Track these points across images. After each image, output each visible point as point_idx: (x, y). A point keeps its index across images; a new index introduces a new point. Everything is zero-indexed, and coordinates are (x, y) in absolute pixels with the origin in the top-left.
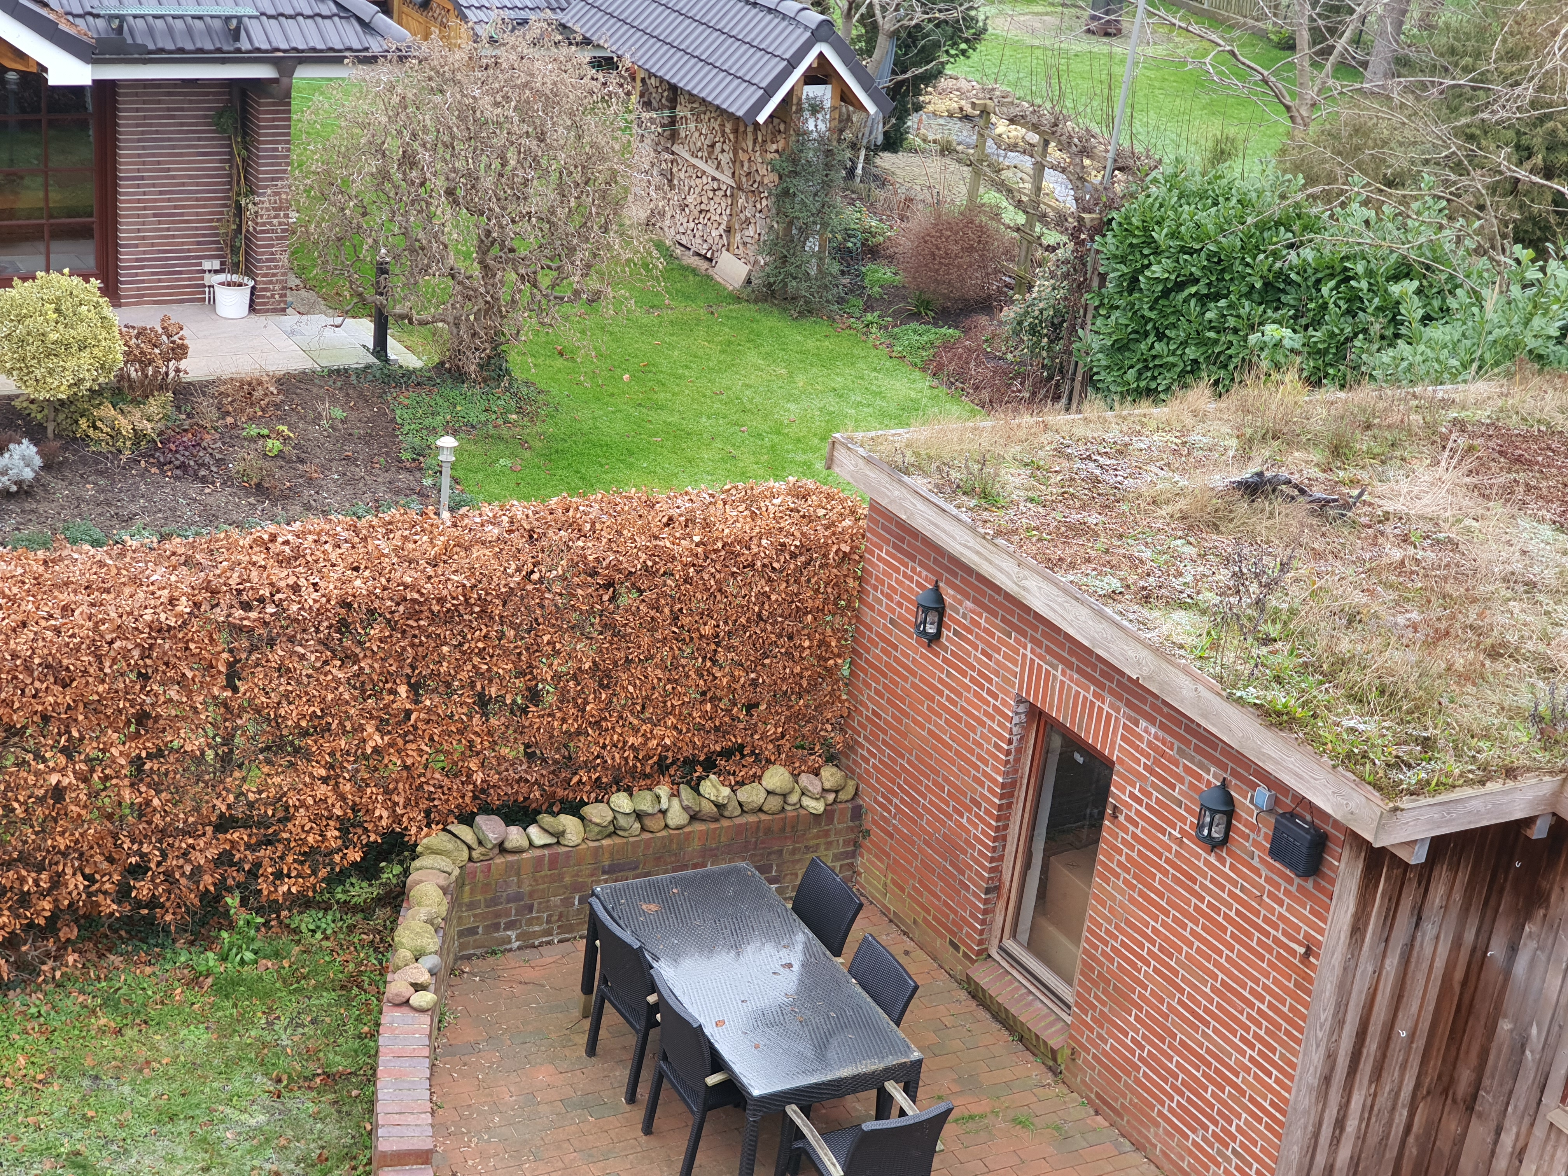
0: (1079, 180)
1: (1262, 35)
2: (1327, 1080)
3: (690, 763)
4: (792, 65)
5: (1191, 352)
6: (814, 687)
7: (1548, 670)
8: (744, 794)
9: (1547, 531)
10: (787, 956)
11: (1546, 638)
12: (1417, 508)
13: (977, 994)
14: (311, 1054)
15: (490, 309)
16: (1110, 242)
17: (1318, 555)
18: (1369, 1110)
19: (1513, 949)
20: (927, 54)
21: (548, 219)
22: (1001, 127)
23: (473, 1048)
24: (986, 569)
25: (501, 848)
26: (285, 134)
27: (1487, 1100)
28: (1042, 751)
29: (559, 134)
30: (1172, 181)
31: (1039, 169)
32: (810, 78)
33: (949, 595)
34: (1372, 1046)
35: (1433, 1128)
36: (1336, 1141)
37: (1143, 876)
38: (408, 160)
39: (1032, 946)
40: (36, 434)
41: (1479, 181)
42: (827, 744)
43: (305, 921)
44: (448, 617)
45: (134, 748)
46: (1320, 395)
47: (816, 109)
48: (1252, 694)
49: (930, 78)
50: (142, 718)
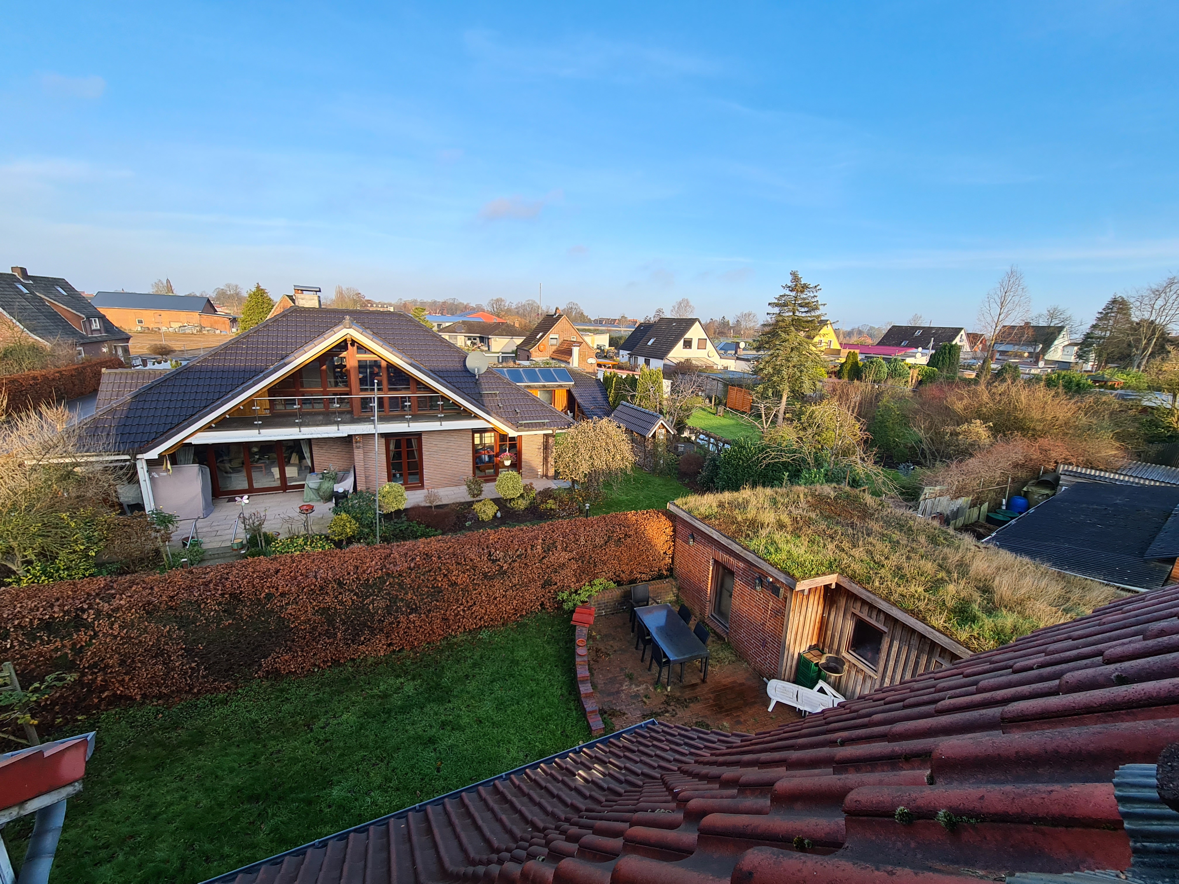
4: (656, 425)
24: (703, 529)
26: (554, 444)
27: (826, 650)
28: (719, 570)
32: (659, 428)
33: (695, 535)
37: (743, 598)
47: (661, 434)
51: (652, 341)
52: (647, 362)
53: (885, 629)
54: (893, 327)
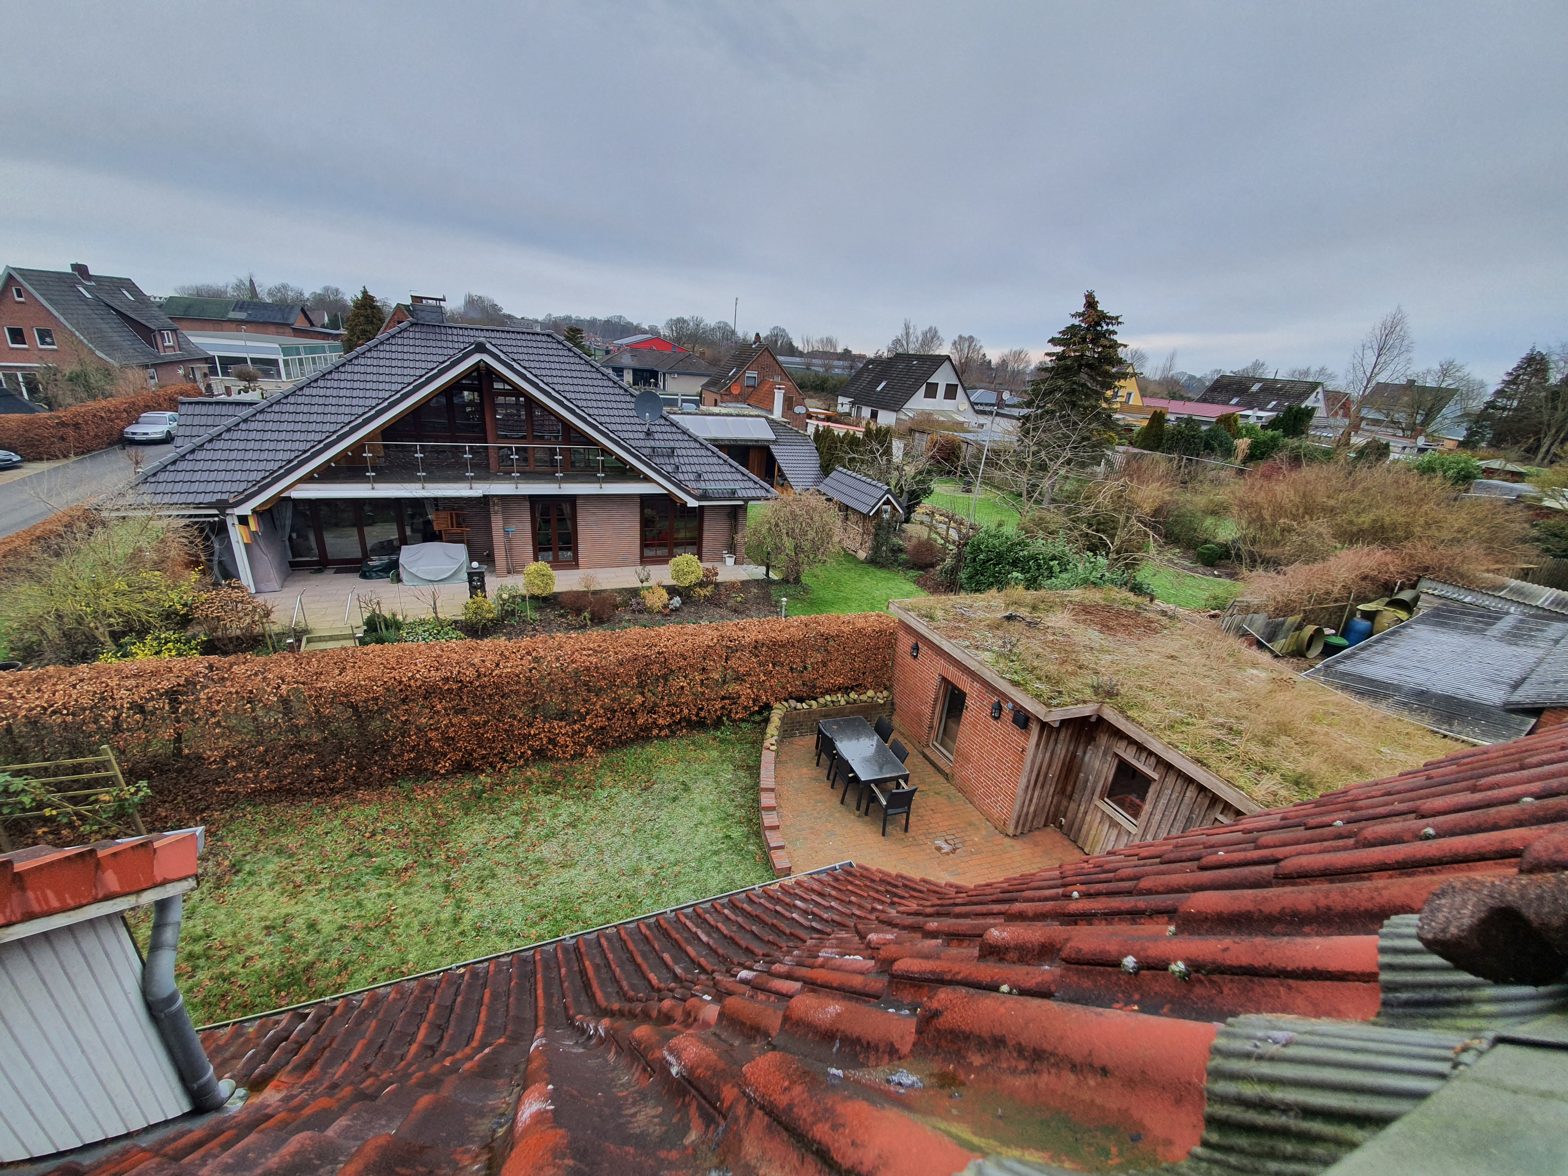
0: (959, 532)
1: (1012, 492)
2: (1027, 787)
3: (847, 688)
4: (880, 500)
5: (991, 579)
6: (882, 668)
7: (1096, 673)
8: (861, 697)
9: (1097, 633)
10: (871, 742)
11: (1096, 664)
12: (1058, 625)
13: (925, 756)
14: (744, 761)
15: (797, 564)
16: (968, 549)
17: (1028, 637)
18: (1040, 797)
19: (1085, 753)
20: (918, 497)
21: (813, 541)
22: (937, 517)
23: (786, 762)
24: (931, 638)
25: (795, 709)
26: (745, 518)
27: (1076, 796)
28: (946, 690)
29: (816, 518)
30: (986, 532)
31: (948, 528)
32: (884, 504)
33: (920, 645)
34: (1041, 778)
35: (1059, 803)
36: (1029, 805)
37: (975, 726)
38: (777, 525)
39: (941, 744)
40: (680, 595)
41: (1076, 533)
42: (885, 685)
43: (743, 725)
44: (783, 646)
45: (701, 677)
46: (1029, 592)
47: (886, 512)
48: (1008, 676)
49: (918, 503)
50: (704, 669)
51: (883, 384)
52: (874, 415)
53: (1156, 776)
54: (1222, 376)
